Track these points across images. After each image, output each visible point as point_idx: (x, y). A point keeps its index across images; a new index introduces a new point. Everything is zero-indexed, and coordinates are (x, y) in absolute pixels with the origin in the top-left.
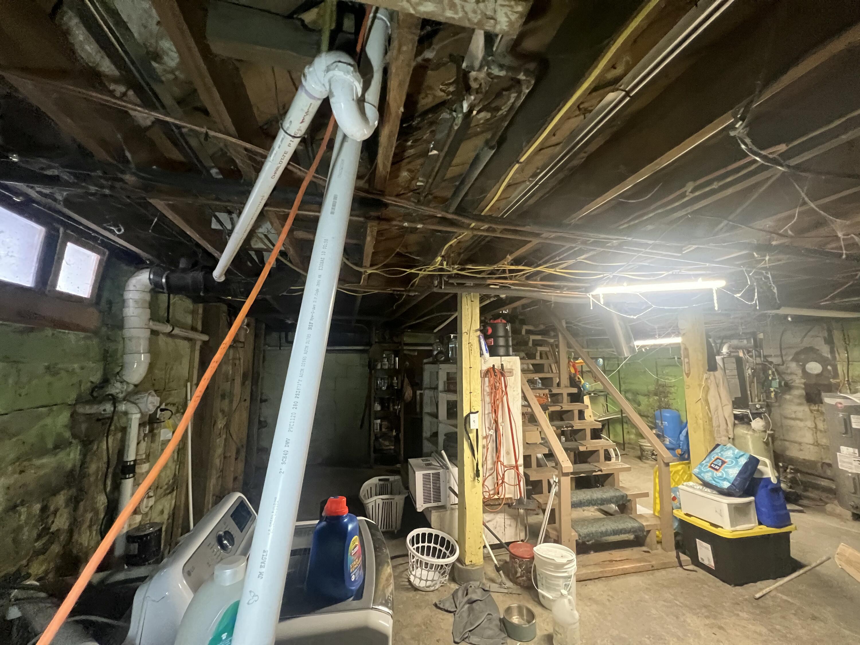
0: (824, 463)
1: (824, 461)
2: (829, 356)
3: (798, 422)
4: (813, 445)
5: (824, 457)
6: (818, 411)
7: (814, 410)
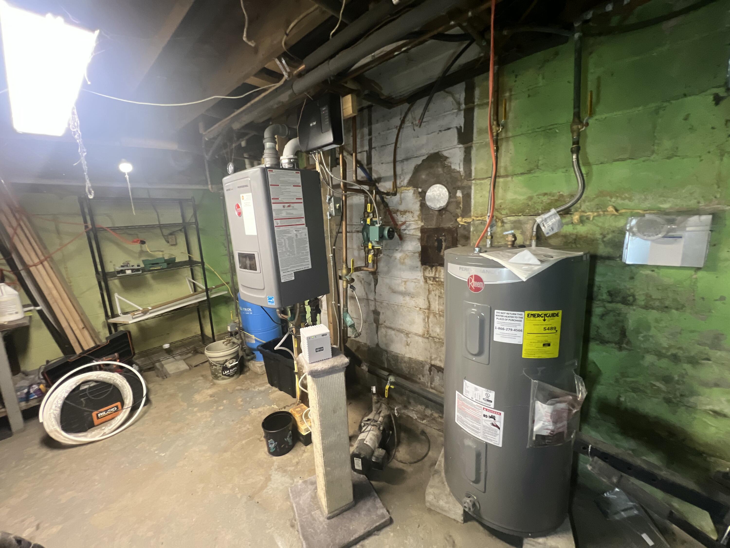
0: (432, 366)
1: (433, 363)
2: (462, 170)
3: (408, 298)
4: (423, 336)
5: (434, 356)
6: (434, 278)
7: (429, 278)
